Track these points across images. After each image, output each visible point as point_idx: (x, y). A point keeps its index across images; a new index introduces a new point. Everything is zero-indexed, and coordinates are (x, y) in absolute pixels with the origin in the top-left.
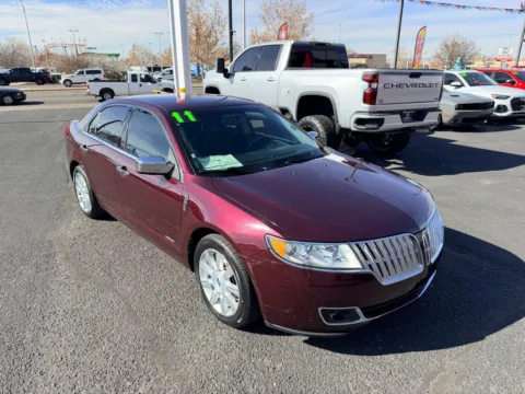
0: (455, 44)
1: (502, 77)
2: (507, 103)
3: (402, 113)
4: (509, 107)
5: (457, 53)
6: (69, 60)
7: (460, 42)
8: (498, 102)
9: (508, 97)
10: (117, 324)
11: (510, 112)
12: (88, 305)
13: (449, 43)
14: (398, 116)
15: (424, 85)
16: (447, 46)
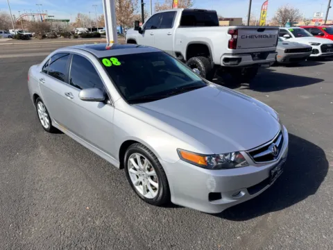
0: (286, 11)
1: (316, 32)
2: (318, 48)
4: (320, 50)
5: (287, 17)
6: (37, 24)
7: (289, 9)
8: (314, 47)
9: (319, 44)
11: (320, 53)
12: (61, 175)
13: (283, 10)
14: (250, 56)
15: (267, 36)
16: (281, 12)
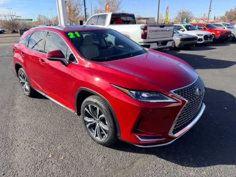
0: (183, 13)
1: (200, 27)
2: (202, 37)
3: (157, 43)
4: (203, 39)
5: (184, 17)
6: (8, 23)
7: (185, 12)
8: (199, 37)
9: (202, 35)
10: (46, 128)
11: (204, 41)
13: (181, 12)
14: (156, 44)
15: (166, 31)
16: (180, 14)
